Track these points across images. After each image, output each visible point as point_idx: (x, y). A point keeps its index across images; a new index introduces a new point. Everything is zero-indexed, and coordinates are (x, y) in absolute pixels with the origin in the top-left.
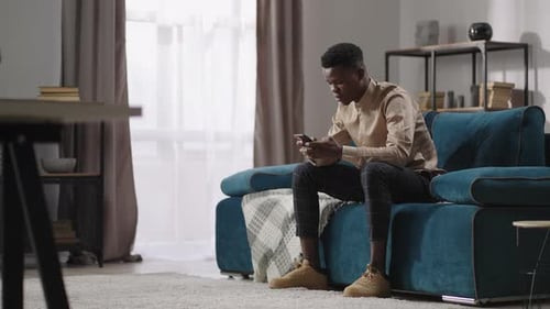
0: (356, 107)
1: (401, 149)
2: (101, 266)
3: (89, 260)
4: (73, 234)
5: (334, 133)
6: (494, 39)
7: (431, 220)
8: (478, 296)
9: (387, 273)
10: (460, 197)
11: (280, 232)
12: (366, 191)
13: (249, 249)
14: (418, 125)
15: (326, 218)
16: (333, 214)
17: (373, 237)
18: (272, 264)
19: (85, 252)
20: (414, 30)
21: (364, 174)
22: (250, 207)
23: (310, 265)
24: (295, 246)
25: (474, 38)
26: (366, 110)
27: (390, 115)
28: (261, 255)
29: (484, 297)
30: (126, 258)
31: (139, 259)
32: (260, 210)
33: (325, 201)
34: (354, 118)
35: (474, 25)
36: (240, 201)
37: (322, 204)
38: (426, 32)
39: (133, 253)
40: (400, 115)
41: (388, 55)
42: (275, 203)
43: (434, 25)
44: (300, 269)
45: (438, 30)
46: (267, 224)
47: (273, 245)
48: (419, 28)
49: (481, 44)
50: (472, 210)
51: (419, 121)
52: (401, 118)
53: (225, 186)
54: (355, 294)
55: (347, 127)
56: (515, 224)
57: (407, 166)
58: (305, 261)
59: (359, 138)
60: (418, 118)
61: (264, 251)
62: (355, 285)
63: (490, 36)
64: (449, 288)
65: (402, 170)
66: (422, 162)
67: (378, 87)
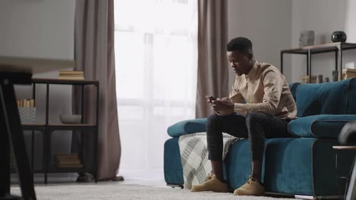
0: (247, 78)
1: (272, 104)
2: (96, 182)
3: (89, 179)
4: (78, 162)
5: (233, 95)
6: (347, 41)
7: (288, 148)
8: (315, 194)
9: (262, 181)
10: (305, 133)
11: (200, 158)
12: (249, 130)
13: (182, 169)
14: (284, 90)
15: (227, 148)
16: (231, 145)
17: (253, 159)
18: (195, 178)
19: (87, 174)
20: (299, 37)
21: (248, 119)
22: (183, 143)
23: (217, 177)
24: (208, 166)
25: (334, 41)
26: (252, 80)
27: (266, 83)
28: (189, 172)
29: (319, 195)
30: (114, 178)
31: (122, 179)
32: (189, 144)
33: (227, 138)
34: (245, 85)
35: (335, 33)
36: (178, 140)
37: (225, 140)
38: (306, 38)
39: (118, 175)
40: (272, 82)
41: (282, 53)
42: (198, 140)
43: (311, 33)
44: (211, 180)
45: (314, 36)
46: (193, 153)
47: (196, 166)
48: (302, 36)
49: (338, 45)
50: (312, 141)
51: (285, 87)
52: (273, 85)
53: (170, 131)
54: (241, 194)
55: (241, 92)
56: (334, 147)
57: (276, 115)
58: (214, 175)
59: (248, 97)
60: (285, 85)
61: (190, 170)
62: (240, 189)
63: (345, 40)
64: (299, 190)
65: (272, 116)
66: (286, 112)
67: (260, 65)
